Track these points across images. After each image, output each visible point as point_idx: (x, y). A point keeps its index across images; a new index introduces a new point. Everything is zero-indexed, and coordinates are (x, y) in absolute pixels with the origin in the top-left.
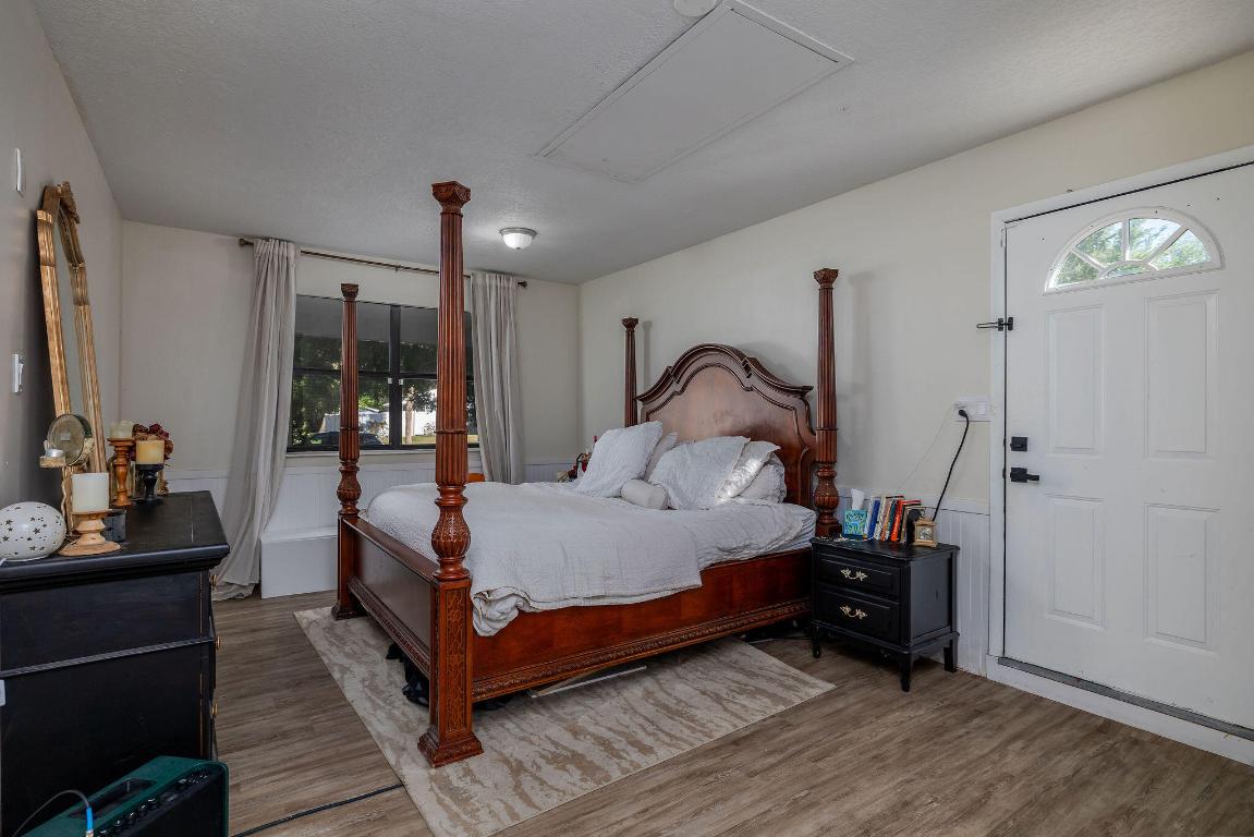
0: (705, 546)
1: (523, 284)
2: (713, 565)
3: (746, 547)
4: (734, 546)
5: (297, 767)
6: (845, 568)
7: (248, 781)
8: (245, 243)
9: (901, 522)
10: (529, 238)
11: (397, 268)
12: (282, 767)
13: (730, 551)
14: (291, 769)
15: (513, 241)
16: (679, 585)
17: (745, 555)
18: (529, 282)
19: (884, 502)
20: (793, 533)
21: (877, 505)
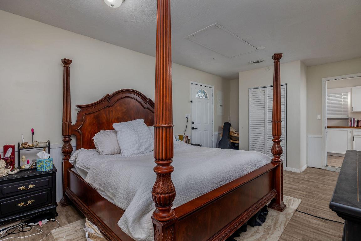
5: (318, 230)
7: (335, 236)
12: (322, 233)
14: (320, 231)
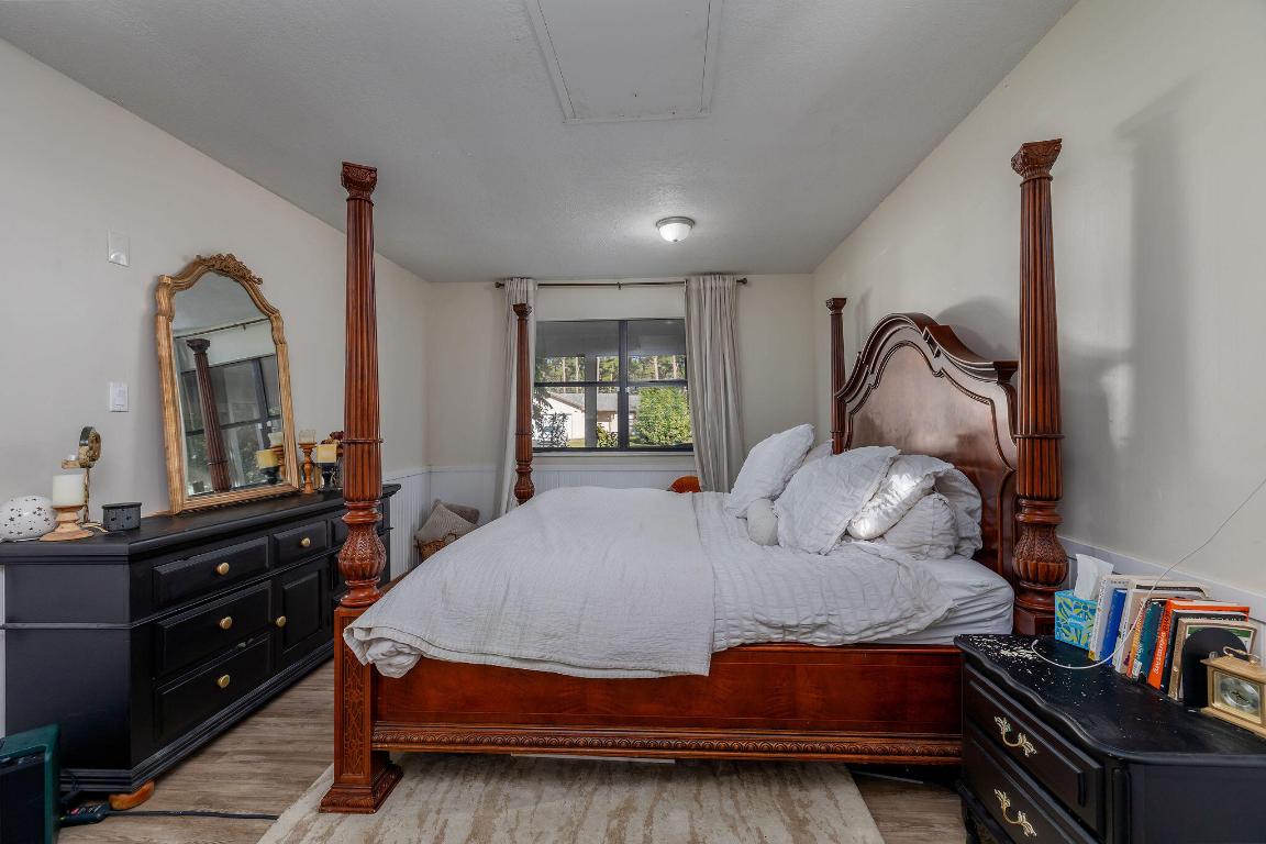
0: (732, 614)
1: (744, 282)
2: (743, 645)
3: (820, 627)
4: (794, 623)
6: (1002, 715)
8: (499, 285)
9: (1171, 648)
10: (686, 227)
11: (619, 285)
13: (784, 628)
15: (671, 233)
16: (664, 667)
17: (821, 639)
18: (748, 277)
19: (1131, 593)
20: (925, 620)
21: (1119, 600)
